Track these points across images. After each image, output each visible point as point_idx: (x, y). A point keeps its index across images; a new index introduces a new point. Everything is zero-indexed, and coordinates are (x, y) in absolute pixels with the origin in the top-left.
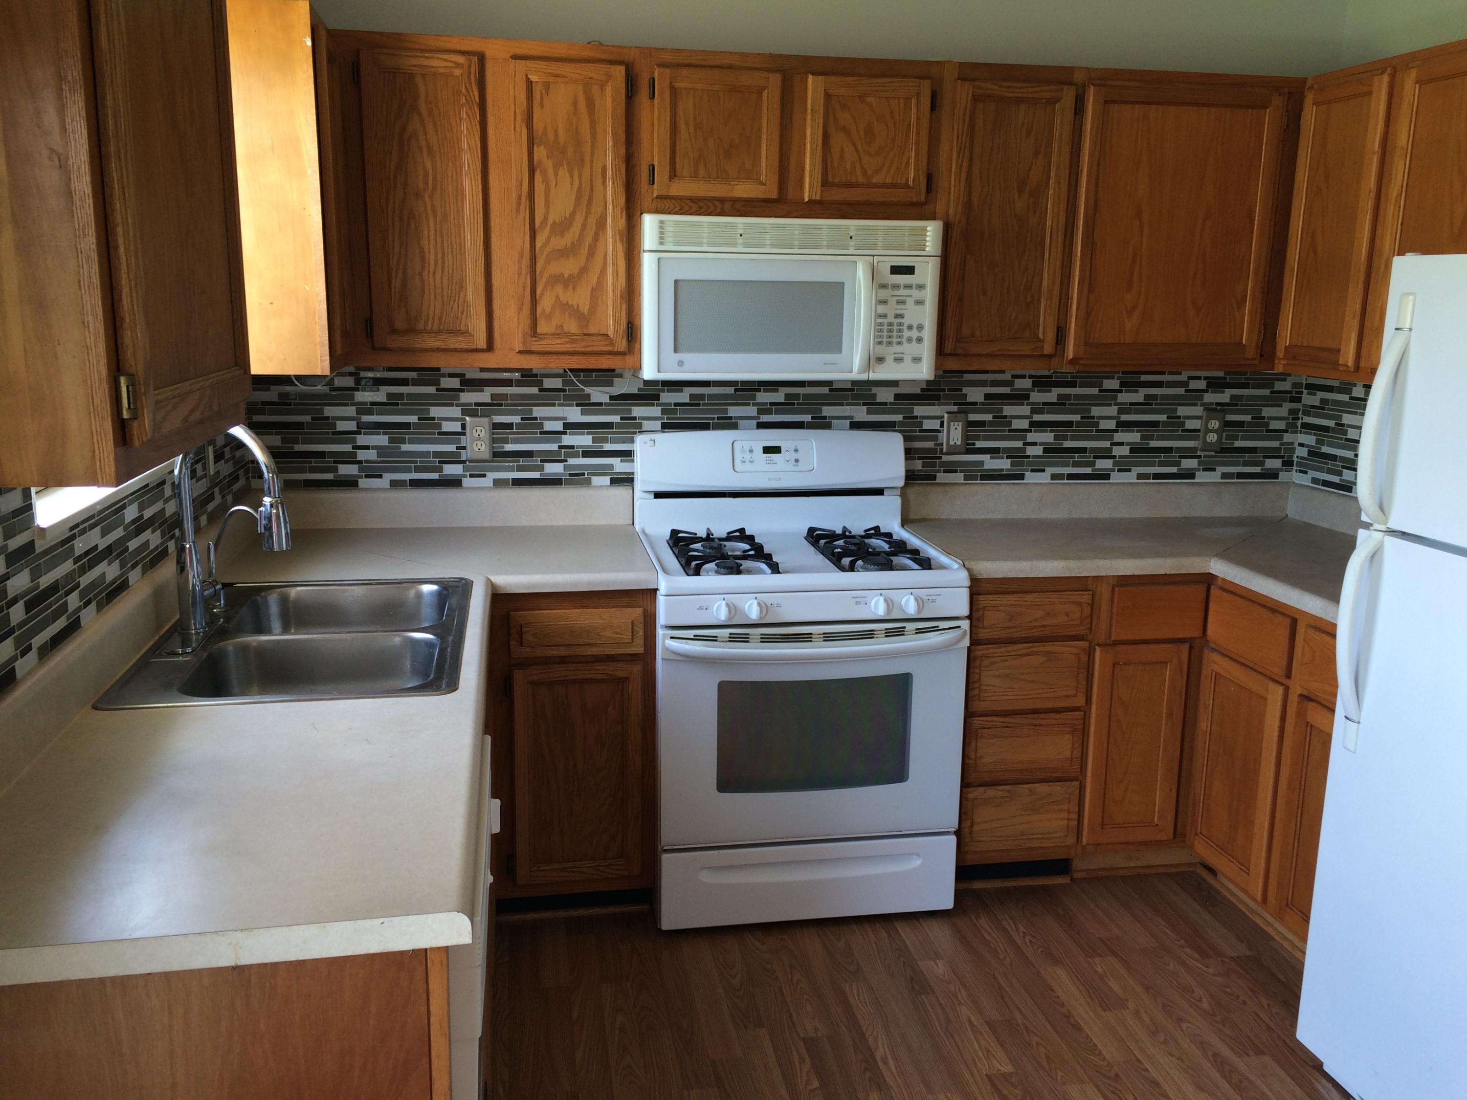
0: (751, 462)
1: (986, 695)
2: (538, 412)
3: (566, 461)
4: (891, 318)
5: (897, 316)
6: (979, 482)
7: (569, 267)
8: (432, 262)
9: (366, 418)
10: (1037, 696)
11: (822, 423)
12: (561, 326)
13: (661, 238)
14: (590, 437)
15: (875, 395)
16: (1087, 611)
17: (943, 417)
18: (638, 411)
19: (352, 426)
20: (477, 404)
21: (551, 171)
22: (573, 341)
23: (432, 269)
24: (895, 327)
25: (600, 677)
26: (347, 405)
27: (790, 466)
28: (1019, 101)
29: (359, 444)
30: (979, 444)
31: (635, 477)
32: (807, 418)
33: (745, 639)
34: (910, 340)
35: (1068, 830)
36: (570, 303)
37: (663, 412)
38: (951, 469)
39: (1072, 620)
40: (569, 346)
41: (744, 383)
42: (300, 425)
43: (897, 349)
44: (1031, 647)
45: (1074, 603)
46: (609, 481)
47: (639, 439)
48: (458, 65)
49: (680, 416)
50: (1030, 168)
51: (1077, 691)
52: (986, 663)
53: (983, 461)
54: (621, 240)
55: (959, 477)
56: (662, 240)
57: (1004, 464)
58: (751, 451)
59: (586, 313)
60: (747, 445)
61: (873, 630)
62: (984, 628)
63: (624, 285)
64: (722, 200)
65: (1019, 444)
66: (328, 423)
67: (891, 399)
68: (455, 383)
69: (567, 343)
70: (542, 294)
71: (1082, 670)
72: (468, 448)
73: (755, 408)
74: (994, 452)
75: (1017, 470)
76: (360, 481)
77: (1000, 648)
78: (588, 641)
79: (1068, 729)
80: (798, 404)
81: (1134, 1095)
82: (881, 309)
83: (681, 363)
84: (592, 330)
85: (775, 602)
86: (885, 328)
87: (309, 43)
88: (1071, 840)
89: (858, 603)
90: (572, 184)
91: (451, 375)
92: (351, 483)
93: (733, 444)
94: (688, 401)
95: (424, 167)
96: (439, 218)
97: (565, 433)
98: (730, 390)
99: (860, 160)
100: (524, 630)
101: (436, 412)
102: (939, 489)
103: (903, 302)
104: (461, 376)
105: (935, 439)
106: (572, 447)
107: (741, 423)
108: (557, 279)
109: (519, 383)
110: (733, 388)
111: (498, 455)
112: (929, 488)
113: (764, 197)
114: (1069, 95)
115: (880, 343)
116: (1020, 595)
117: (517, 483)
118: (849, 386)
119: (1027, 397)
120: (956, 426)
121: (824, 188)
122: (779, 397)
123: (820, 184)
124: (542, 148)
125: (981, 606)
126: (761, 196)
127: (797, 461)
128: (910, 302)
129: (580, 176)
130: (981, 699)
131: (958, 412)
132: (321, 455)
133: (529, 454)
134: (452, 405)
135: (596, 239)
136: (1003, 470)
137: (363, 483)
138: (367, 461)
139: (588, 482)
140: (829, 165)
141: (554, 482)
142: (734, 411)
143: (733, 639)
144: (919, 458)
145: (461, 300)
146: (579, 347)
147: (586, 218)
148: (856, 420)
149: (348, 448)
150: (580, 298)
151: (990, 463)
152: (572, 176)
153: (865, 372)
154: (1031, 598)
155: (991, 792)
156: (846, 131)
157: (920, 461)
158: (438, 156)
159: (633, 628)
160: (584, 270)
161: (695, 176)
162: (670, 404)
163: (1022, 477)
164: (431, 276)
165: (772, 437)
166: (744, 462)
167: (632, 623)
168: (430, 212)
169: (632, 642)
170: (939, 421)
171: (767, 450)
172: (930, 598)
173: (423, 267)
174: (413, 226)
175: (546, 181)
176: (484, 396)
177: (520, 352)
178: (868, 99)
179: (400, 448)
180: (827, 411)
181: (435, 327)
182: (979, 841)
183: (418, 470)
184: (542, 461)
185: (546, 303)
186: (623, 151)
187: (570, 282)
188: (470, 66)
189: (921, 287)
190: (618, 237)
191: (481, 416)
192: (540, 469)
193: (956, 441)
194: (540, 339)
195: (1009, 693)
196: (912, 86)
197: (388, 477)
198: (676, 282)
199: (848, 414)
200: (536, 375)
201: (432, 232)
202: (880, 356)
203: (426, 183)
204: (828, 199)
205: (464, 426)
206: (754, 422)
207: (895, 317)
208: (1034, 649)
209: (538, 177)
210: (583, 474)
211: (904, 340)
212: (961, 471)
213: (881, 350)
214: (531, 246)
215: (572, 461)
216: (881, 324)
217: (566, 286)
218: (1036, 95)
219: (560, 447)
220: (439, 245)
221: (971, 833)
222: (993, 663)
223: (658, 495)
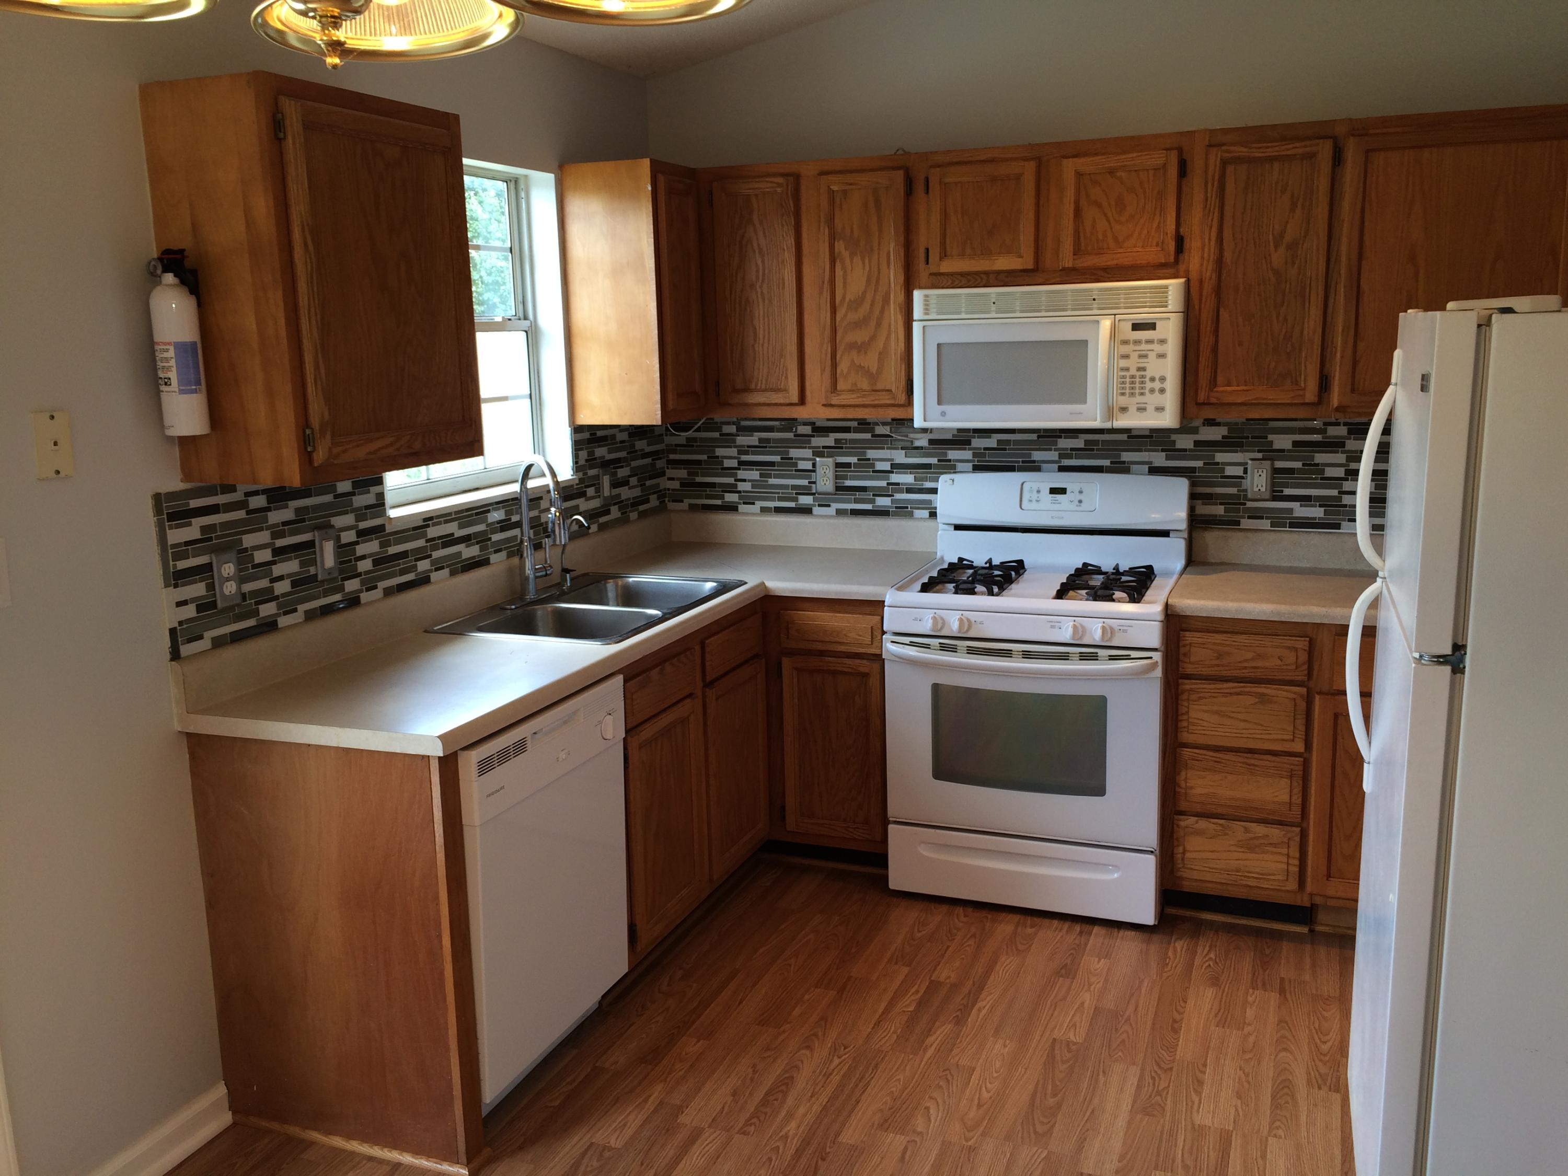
0: (1037, 501)
1: (1194, 728)
2: (871, 454)
3: (893, 496)
4: (1133, 371)
5: (1139, 369)
6: (1288, 529)
7: (860, 336)
8: (761, 336)
9: (744, 458)
10: (1249, 736)
11: (1121, 468)
12: (856, 384)
13: (926, 309)
14: (913, 476)
15: (1174, 441)
16: (1303, 657)
17: (1247, 463)
18: (952, 455)
19: (734, 463)
20: (824, 447)
21: (848, 261)
22: (864, 396)
23: (761, 342)
24: (1138, 380)
25: (846, 670)
26: (730, 447)
27: (1073, 507)
28: (1271, 160)
29: (739, 477)
30: (1288, 491)
31: (938, 511)
32: (1106, 463)
33: (953, 649)
34: (1152, 391)
35: (1288, 875)
36: (862, 365)
37: (974, 455)
38: (1256, 515)
39: (1286, 665)
40: (860, 400)
41: (1046, 430)
42: (699, 462)
43: (1139, 399)
44: (1242, 687)
45: (1289, 648)
46: (928, 514)
47: (944, 478)
48: (780, 185)
49: (989, 459)
50: (1287, 222)
51: (1294, 737)
52: (1194, 697)
53: (1292, 509)
54: (901, 312)
55: (1266, 524)
56: (927, 310)
57: (1317, 512)
58: (1038, 492)
59: (874, 372)
60: (1035, 486)
61: (1068, 653)
62: (1190, 663)
63: (903, 349)
64: (987, 273)
65: (1335, 493)
66: (717, 460)
67: (1191, 445)
68: (807, 430)
69: (858, 397)
70: (841, 358)
71: (1299, 717)
72: (818, 483)
73: (1057, 453)
74: (1305, 500)
75: (1332, 519)
76: (740, 506)
77: (1210, 684)
78: (837, 639)
79: (1286, 773)
80: (1097, 450)
81: (1169, 1083)
82: (1123, 363)
83: (943, 414)
84: (879, 387)
85: (978, 620)
86: (1128, 380)
87: (650, 188)
88: (1292, 885)
89: (1052, 627)
90: (864, 269)
91: (805, 424)
92: (733, 508)
93: (1022, 484)
94: (995, 446)
95: (757, 265)
96: (767, 301)
97: (892, 472)
98: (1034, 437)
99: (1111, 228)
100: (790, 626)
101: (794, 453)
102: (1240, 534)
103: (1146, 356)
104: (812, 424)
105: (1239, 484)
106: (898, 484)
107: (1044, 466)
108: (852, 346)
109: (856, 430)
110: (1036, 435)
111: (839, 489)
112: (1229, 534)
113: (1021, 268)
114: (1325, 150)
115: (1123, 394)
116: (1229, 635)
117: (855, 513)
118: (1147, 433)
119: (1343, 445)
120: (1260, 473)
121: (1075, 257)
122: (1079, 443)
123: (1072, 254)
124: (841, 242)
125: (1187, 642)
126: (1020, 267)
127: (1080, 502)
128: (1152, 356)
129: (870, 262)
130: (1190, 731)
131: (1263, 459)
132: (713, 485)
133: (864, 489)
134: (805, 448)
135: (882, 311)
136: (1315, 519)
137: (742, 508)
138: (744, 492)
139: (911, 515)
140: (1082, 235)
141: (882, 513)
142: (1037, 456)
143: (943, 648)
144: (1221, 504)
145: (782, 366)
146: (866, 401)
147: (874, 294)
148: (1156, 465)
149: (731, 480)
150: (870, 361)
151: (1300, 511)
152: (864, 263)
153: (1109, 421)
154: (1242, 638)
155: (1203, 824)
156: (1098, 205)
157: (1223, 507)
158: (766, 255)
159: (872, 633)
160: (873, 338)
161: (962, 255)
162: (980, 449)
163: (1338, 526)
164: (761, 348)
165: (1062, 479)
166: (1031, 501)
167: (872, 628)
168: (760, 300)
169: (872, 644)
170: (1242, 468)
171: (1053, 491)
172: (1121, 628)
173: (755, 340)
174: (748, 310)
175: (844, 268)
176: (830, 440)
177: (823, 405)
178: (1118, 174)
179: (767, 481)
180: (1126, 456)
181: (763, 387)
182: (1192, 869)
183: (781, 499)
184: (874, 495)
185: (843, 367)
186: (902, 239)
187: (862, 348)
188: (787, 186)
189: (1163, 342)
190: (898, 309)
191: (827, 457)
192: (872, 501)
193: (1260, 487)
194: (839, 395)
195: (1218, 729)
196: (1159, 158)
197: (759, 504)
198: (939, 345)
199: (1146, 460)
200: (869, 424)
201: (762, 313)
202: (1125, 406)
203: (757, 277)
204: (1081, 265)
205: (814, 465)
206: (1056, 466)
207: (1137, 371)
208: (1247, 690)
209: (838, 266)
210: (907, 508)
211: (1147, 391)
212: (1267, 518)
213: (1123, 401)
214: (831, 319)
215: (898, 496)
216: (1124, 377)
217: (859, 352)
218: (1289, 153)
219: (888, 484)
220: (766, 323)
221: (1183, 859)
222: (1200, 698)
223: (958, 527)
